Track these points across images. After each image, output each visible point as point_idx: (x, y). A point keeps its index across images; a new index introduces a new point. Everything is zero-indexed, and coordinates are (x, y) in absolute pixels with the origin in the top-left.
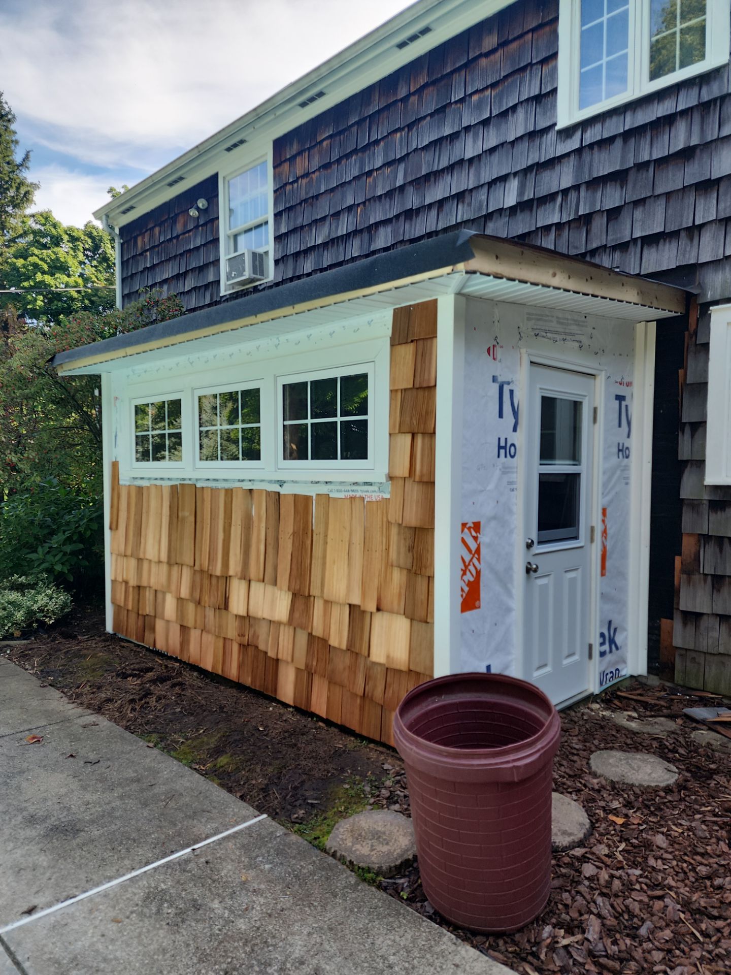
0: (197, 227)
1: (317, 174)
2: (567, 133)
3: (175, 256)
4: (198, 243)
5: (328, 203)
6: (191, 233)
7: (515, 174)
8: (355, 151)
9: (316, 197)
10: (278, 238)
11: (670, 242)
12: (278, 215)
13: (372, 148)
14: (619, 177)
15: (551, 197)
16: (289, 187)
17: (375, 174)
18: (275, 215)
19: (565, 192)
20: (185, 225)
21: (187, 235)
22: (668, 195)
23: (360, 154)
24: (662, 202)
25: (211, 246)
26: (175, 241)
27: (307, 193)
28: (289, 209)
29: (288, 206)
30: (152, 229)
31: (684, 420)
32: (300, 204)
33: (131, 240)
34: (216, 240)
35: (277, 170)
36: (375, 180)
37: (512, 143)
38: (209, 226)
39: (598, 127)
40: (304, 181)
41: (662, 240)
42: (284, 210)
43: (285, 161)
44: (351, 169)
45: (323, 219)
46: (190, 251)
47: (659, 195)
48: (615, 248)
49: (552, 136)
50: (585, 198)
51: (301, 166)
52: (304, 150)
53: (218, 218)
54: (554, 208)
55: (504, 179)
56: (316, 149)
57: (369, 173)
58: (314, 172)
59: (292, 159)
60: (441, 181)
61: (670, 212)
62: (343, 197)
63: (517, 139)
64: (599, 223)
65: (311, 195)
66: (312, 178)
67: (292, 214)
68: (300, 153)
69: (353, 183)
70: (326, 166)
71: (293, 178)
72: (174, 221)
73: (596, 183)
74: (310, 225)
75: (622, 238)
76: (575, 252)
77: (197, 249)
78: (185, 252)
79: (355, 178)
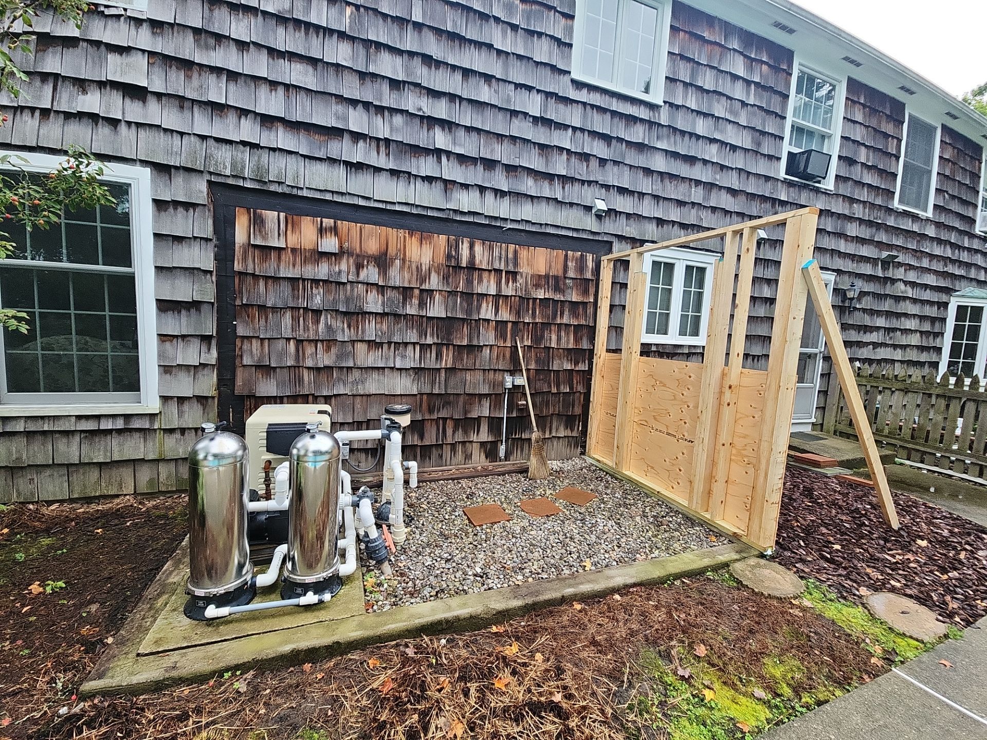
2: (578, 85)
7: (539, 91)
14: (606, 138)
15: (566, 127)
19: (575, 129)
22: (630, 166)
37: (537, 63)
39: (598, 95)
48: (602, 186)
49: (566, 79)
54: (567, 136)
55: (530, 88)
63: (541, 63)
64: (594, 163)
73: (594, 134)
75: (608, 182)
76: (579, 177)
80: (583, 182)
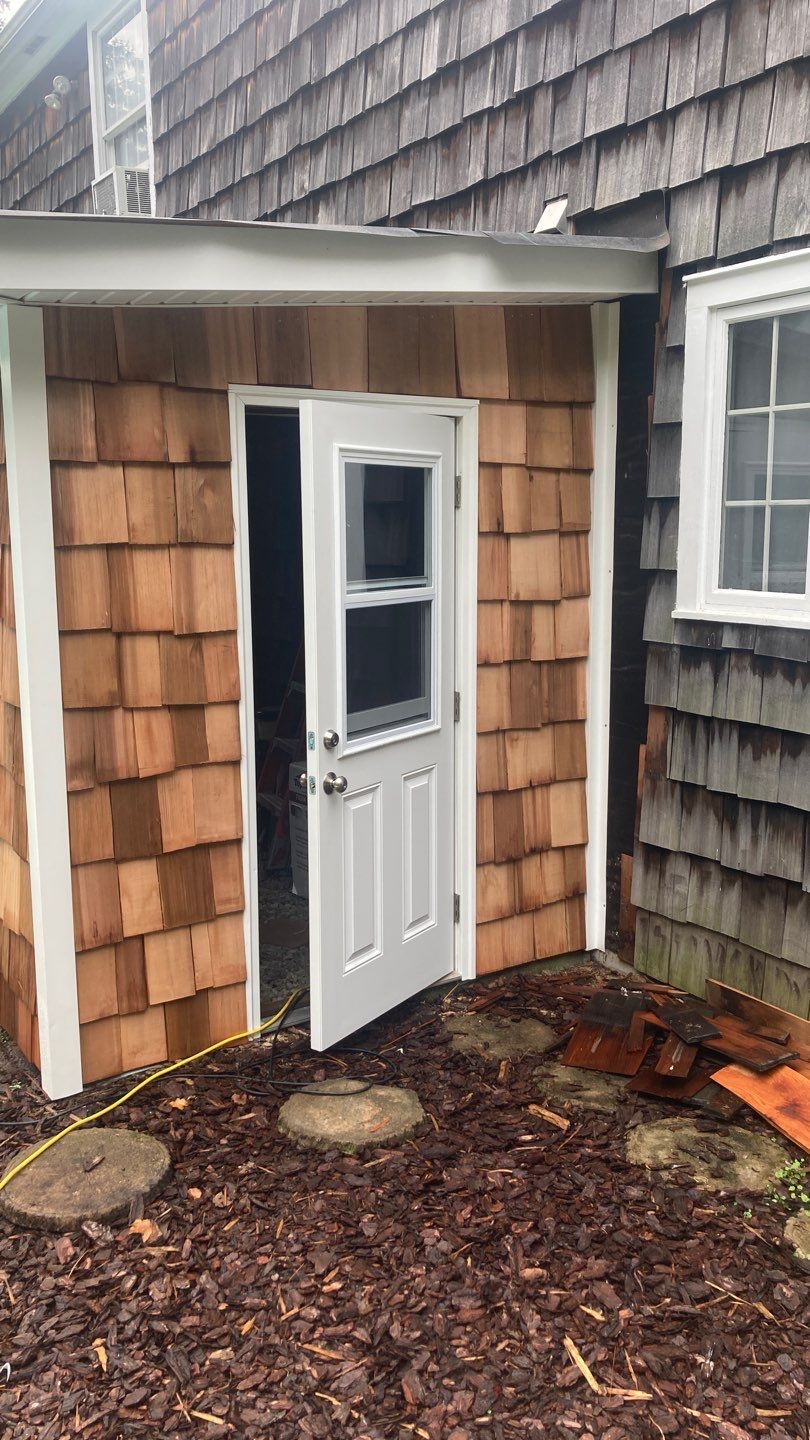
0: (67, 126)
1: (198, 20)
3: (47, 180)
4: (70, 154)
5: (212, 75)
6: (62, 138)
7: (437, 10)
9: (199, 65)
10: (159, 143)
11: (635, 144)
12: (155, 102)
14: (568, 15)
15: (482, 55)
16: (167, 48)
17: (266, 17)
18: (153, 101)
19: (499, 45)
21: (57, 141)
22: (633, 46)
24: (625, 62)
25: (83, 162)
26: (45, 152)
27: (187, 58)
28: (167, 91)
29: (166, 83)
30: (20, 131)
31: (650, 496)
32: (181, 78)
34: (88, 150)
35: (152, 16)
36: (266, 29)
38: (81, 122)
40: (183, 36)
41: (624, 142)
42: (163, 91)
44: (236, 10)
45: (208, 106)
46: (60, 170)
47: (620, 50)
48: (562, 155)
50: (524, 58)
53: (90, 107)
54: (486, 79)
55: (423, 21)
57: (259, 17)
58: (194, 18)
60: (343, 29)
61: (635, 82)
62: (229, 64)
64: (543, 103)
65: (192, 60)
66: (193, 29)
67: (172, 100)
69: (240, 38)
71: (171, 30)
73: (538, 27)
74: (192, 118)
75: (571, 137)
76: (511, 166)
77: (69, 165)
78: (56, 172)
79: (242, 27)
80: (520, 174)
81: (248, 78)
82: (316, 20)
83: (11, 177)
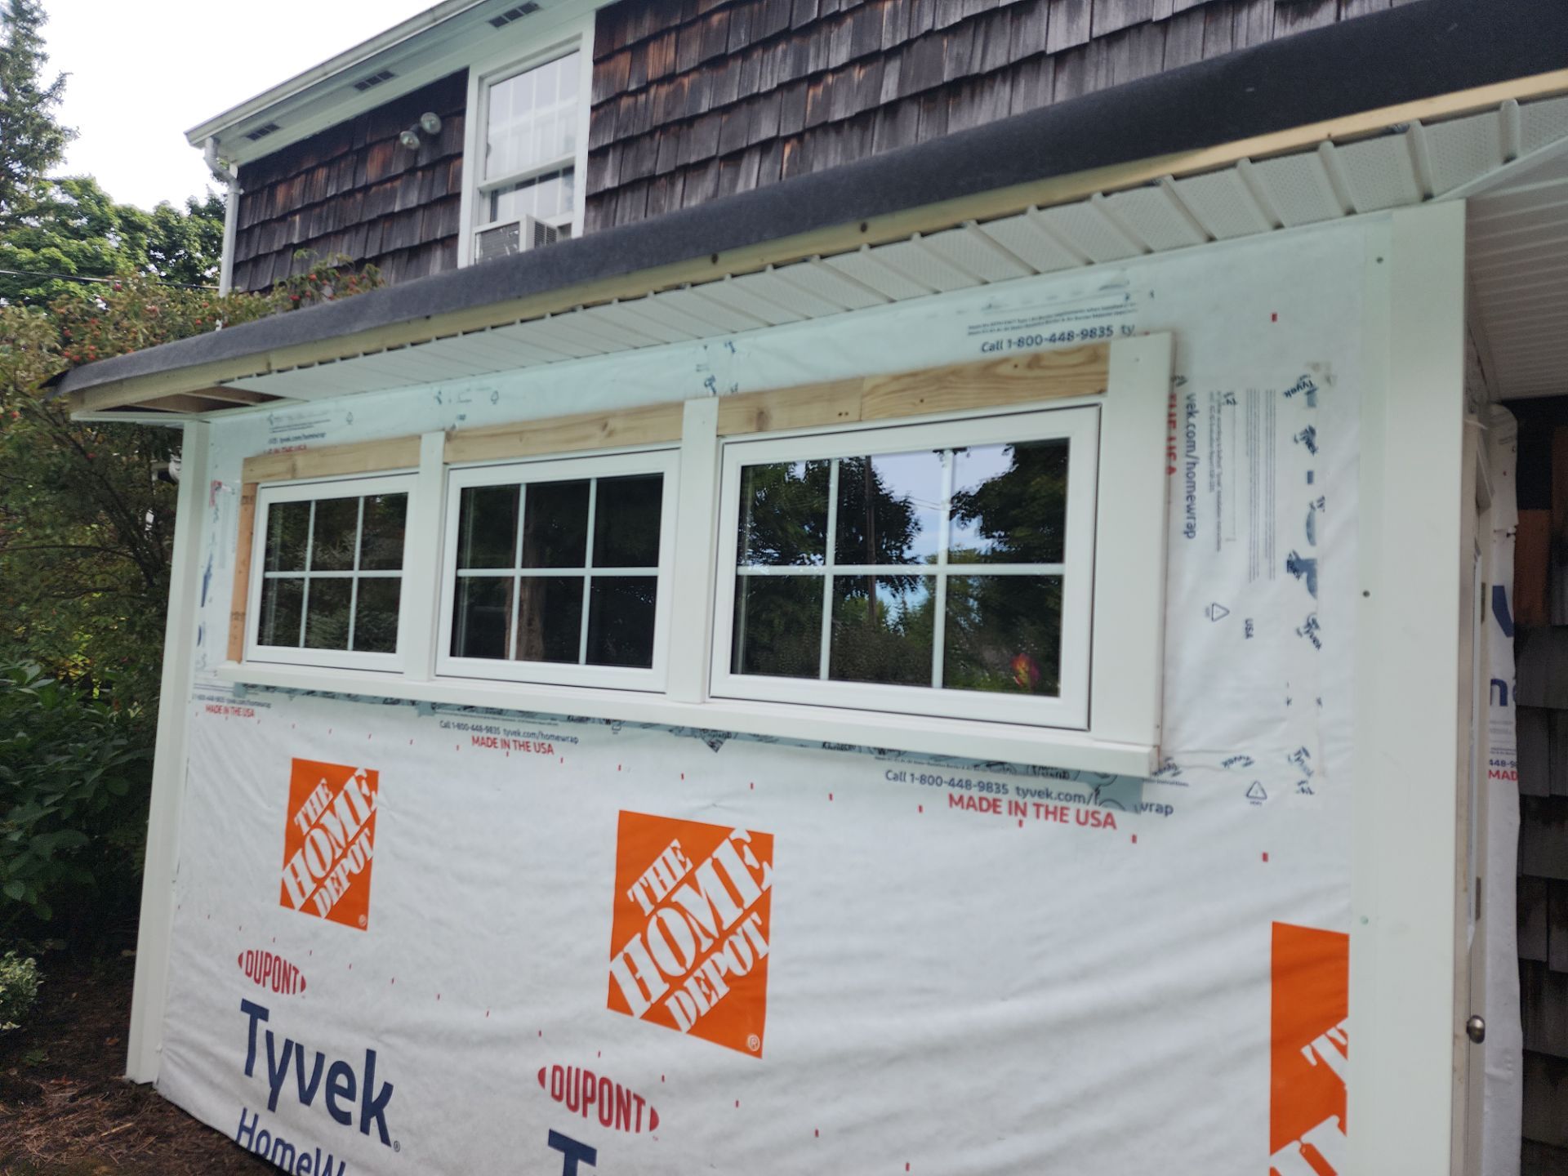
0: (411, 171)
1: (694, 76)
3: (358, 226)
4: (413, 200)
5: (715, 133)
6: (397, 183)
8: (785, 35)
9: (690, 121)
10: (595, 200)
12: (597, 156)
13: (825, 30)
16: (626, 102)
17: (830, 79)
18: (592, 154)
20: (386, 165)
21: (388, 185)
23: (796, 41)
25: (439, 210)
26: (359, 196)
27: (668, 113)
28: (624, 144)
29: (622, 136)
30: (310, 171)
32: (651, 134)
33: (261, 191)
34: (454, 198)
35: (602, 67)
36: (828, 91)
38: (439, 170)
40: (664, 90)
42: (614, 145)
43: (623, 50)
44: (774, 70)
45: (703, 165)
46: (392, 216)
51: (658, 60)
52: (668, 31)
53: (460, 155)
56: (695, 30)
57: (816, 78)
58: (686, 74)
59: (640, 47)
60: (987, 96)
62: (753, 123)
65: (677, 116)
66: (682, 86)
67: (631, 154)
68: (657, 36)
69: (778, 97)
70: (717, 62)
71: (639, 81)
72: (362, 156)
74: (671, 176)
77: (408, 213)
78: (380, 217)
79: (781, 87)
81: (787, 139)
82: (934, 84)
83: (282, 219)
